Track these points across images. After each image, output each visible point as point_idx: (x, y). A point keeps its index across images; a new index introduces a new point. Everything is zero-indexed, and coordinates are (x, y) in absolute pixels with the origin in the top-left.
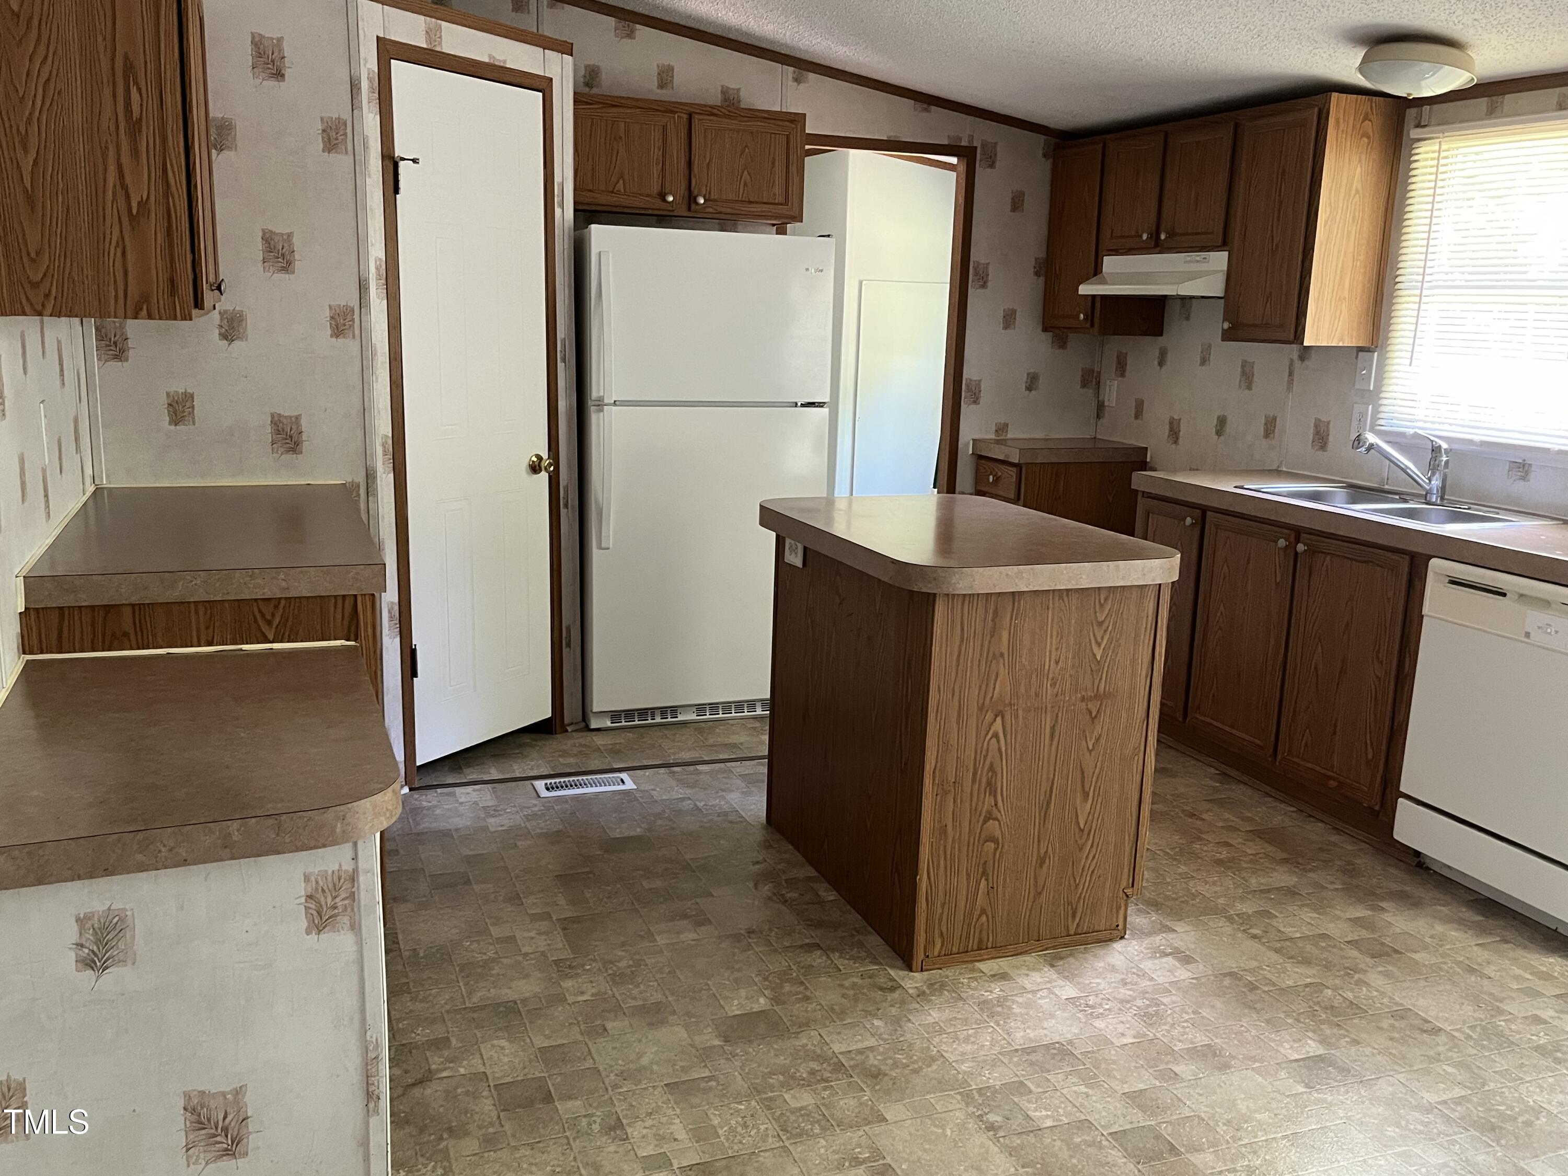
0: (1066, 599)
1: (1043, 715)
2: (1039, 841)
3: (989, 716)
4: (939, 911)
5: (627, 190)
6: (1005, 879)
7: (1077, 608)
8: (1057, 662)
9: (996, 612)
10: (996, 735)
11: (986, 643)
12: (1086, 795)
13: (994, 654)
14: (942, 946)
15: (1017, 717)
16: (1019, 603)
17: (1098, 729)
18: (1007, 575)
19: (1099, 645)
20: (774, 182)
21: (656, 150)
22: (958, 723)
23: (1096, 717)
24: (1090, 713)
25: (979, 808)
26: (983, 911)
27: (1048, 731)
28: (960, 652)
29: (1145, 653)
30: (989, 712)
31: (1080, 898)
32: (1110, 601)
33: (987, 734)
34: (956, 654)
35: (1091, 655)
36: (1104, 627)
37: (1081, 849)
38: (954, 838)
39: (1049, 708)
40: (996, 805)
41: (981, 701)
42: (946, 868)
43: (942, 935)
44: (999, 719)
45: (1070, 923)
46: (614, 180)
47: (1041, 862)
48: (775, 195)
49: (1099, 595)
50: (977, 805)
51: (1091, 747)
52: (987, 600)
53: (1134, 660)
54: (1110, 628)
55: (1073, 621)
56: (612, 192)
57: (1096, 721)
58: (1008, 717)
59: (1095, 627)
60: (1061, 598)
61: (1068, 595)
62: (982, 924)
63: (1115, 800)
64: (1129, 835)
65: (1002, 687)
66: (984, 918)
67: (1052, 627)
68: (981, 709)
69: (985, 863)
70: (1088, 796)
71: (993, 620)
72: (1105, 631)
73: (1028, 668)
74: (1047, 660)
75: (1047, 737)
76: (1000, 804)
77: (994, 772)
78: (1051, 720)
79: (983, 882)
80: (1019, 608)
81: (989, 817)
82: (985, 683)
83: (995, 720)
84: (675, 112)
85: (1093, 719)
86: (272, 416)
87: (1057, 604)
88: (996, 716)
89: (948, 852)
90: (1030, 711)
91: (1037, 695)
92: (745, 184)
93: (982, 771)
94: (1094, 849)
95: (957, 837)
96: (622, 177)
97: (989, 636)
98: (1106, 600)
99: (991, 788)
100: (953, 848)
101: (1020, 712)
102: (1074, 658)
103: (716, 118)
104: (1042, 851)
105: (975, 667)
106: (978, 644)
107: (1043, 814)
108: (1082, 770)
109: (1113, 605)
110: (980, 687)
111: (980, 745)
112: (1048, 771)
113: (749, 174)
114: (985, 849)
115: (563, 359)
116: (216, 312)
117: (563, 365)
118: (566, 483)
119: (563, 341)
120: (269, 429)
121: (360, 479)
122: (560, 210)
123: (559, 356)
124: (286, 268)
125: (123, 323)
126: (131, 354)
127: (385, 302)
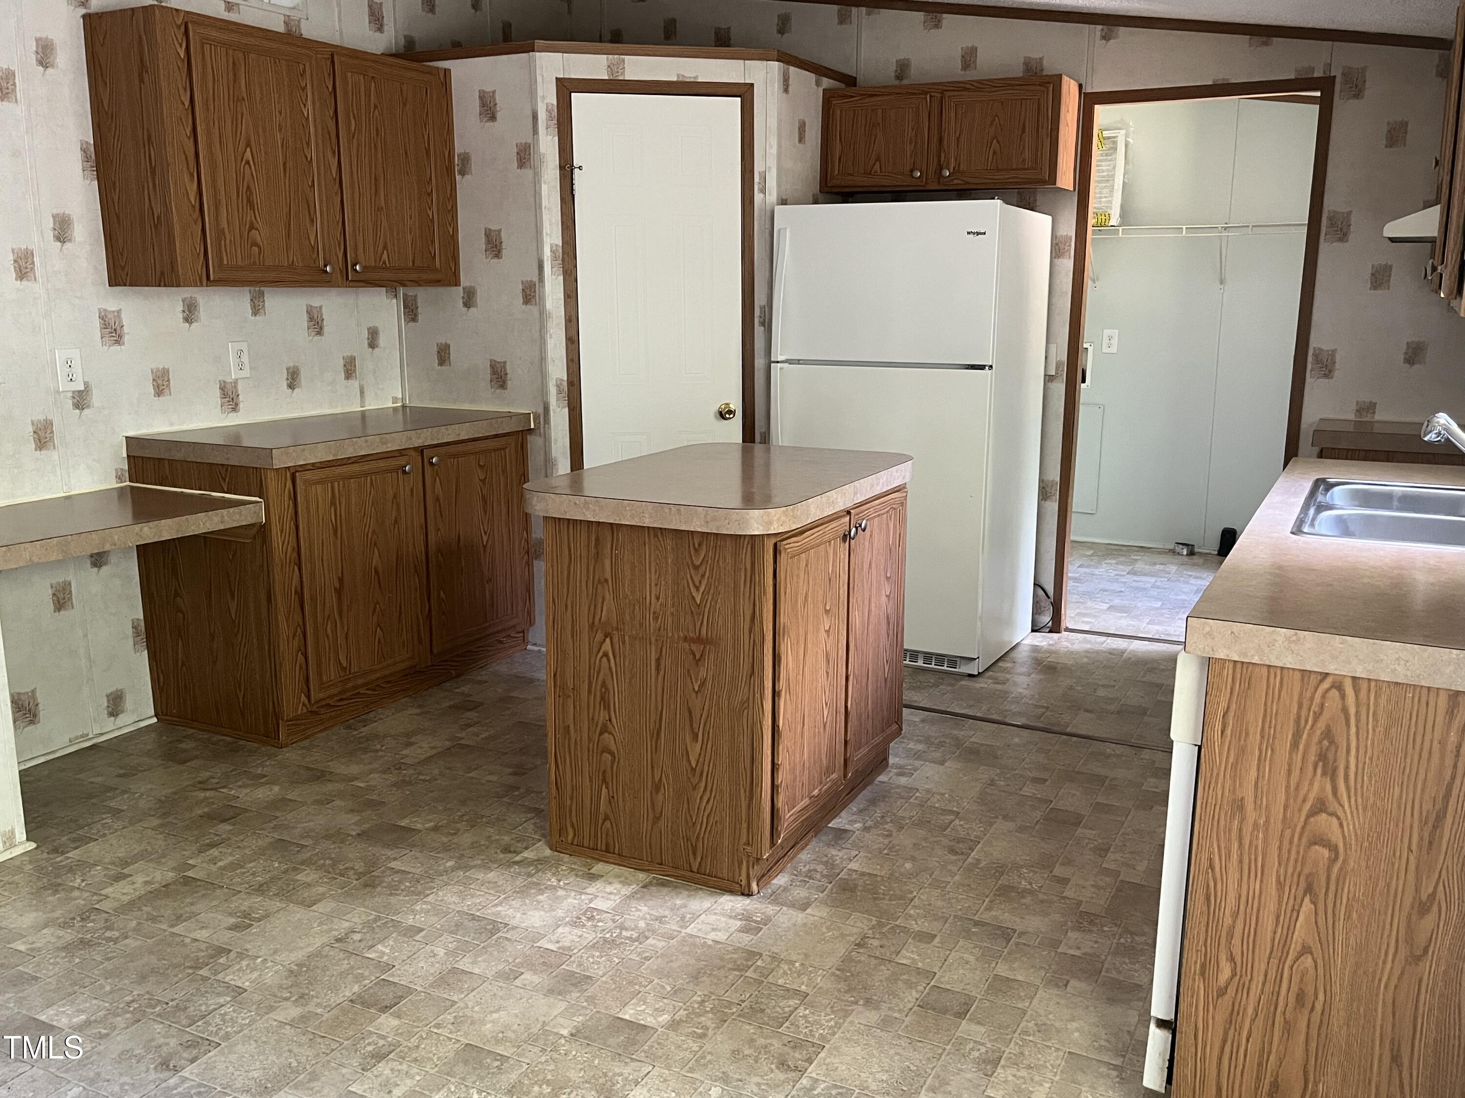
0: (661, 538)
1: (648, 646)
2: (652, 767)
3: (599, 636)
4: (569, 802)
5: (883, 170)
6: (623, 794)
7: (673, 549)
8: (658, 598)
9: (597, 539)
10: (606, 655)
11: (591, 568)
12: (695, 737)
13: (599, 579)
14: (575, 836)
15: (624, 642)
16: (618, 535)
17: (703, 673)
18: (575, 504)
19: (698, 589)
20: (1024, 147)
21: (910, 130)
22: (573, 637)
23: (699, 660)
24: (695, 656)
25: (596, 719)
26: (606, 818)
27: (653, 663)
28: (569, 572)
29: (746, 607)
30: (599, 632)
31: (698, 837)
32: (704, 547)
33: (598, 652)
34: (566, 573)
35: (690, 597)
36: (701, 571)
37: (694, 788)
38: (576, 740)
39: (653, 639)
40: (610, 720)
41: (591, 621)
42: (571, 764)
43: (573, 826)
44: (608, 640)
45: (692, 860)
46: (871, 163)
47: (657, 787)
48: (1024, 160)
49: (693, 538)
50: (593, 715)
51: (696, 689)
52: (588, 527)
53: (735, 612)
54: (707, 574)
55: (670, 561)
56: (870, 174)
57: (700, 663)
58: (616, 639)
59: (693, 572)
60: (656, 536)
61: (662, 533)
62: (608, 830)
63: (726, 749)
64: (745, 792)
65: (608, 609)
66: (608, 823)
67: (650, 563)
68: (592, 626)
69: (604, 772)
70: (697, 735)
71: (596, 547)
72: (703, 576)
73: (631, 598)
74: (648, 594)
75: (653, 668)
76: (614, 720)
77: (607, 689)
78: (656, 652)
79: (604, 790)
80: (618, 540)
81: (604, 730)
82: (593, 603)
83: (605, 640)
84: (926, 93)
85: (697, 662)
86: (491, 361)
87: (652, 541)
88: (606, 637)
89: (573, 752)
90: (635, 639)
91: (641, 625)
92: (995, 153)
93: (596, 685)
94: (708, 793)
95: (578, 739)
96: (878, 159)
97: (593, 562)
98: (699, 545)
99: (605, 701)
100: (576, 749)
101: (627, 638)
102: (673, 597)
103: (967, 93)
104: (657, 779)
105: (584, 587)
106: (584, 566)
107: (654, 745)
108: (689, 709)
109: (708, 551)
110: (590, 607)
111: (593, 662)
112: (656, 702)
113: (998, 142)
114: (603, 758)
115: (763, 324)
116: (461, 288)
117: (762, 328)
118: (763, 430)
119: (762, 308)
120: (489, 371)
121: (541, 411)
122: (762, 195)
123: (756, 321)
124: (498, 255)
125: (416, 296)
126: (420, 317)
127: (562, 277)
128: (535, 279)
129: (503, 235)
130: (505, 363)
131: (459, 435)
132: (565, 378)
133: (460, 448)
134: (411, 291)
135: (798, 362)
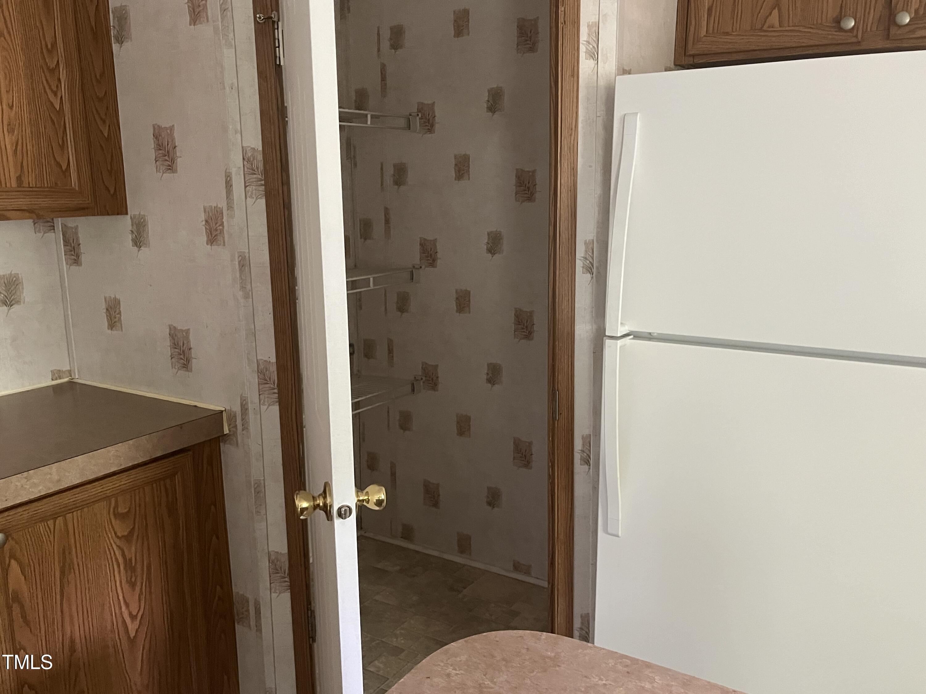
5: (785, 22)
56: (761, 30)
86: (170, 327)
96: (776, 5)
115: (589, 269)
116: (128, 217)
117: (589, 276)
118: (586, 432)
119: (589, 245)
120: (168, 343)
121: (237, 408)
122: (592, 63)
123: (579, 264)
124: (171, 168)
125: (76, 228)
126: (83, 258)
127: (263, 201)
128: (223, 204)
129: (176, 135)
130: (188, 331)
131: (59, 481)
132: (273, 360)
133: (67, 498)
134: (72, 222)
135: (649, 337)
